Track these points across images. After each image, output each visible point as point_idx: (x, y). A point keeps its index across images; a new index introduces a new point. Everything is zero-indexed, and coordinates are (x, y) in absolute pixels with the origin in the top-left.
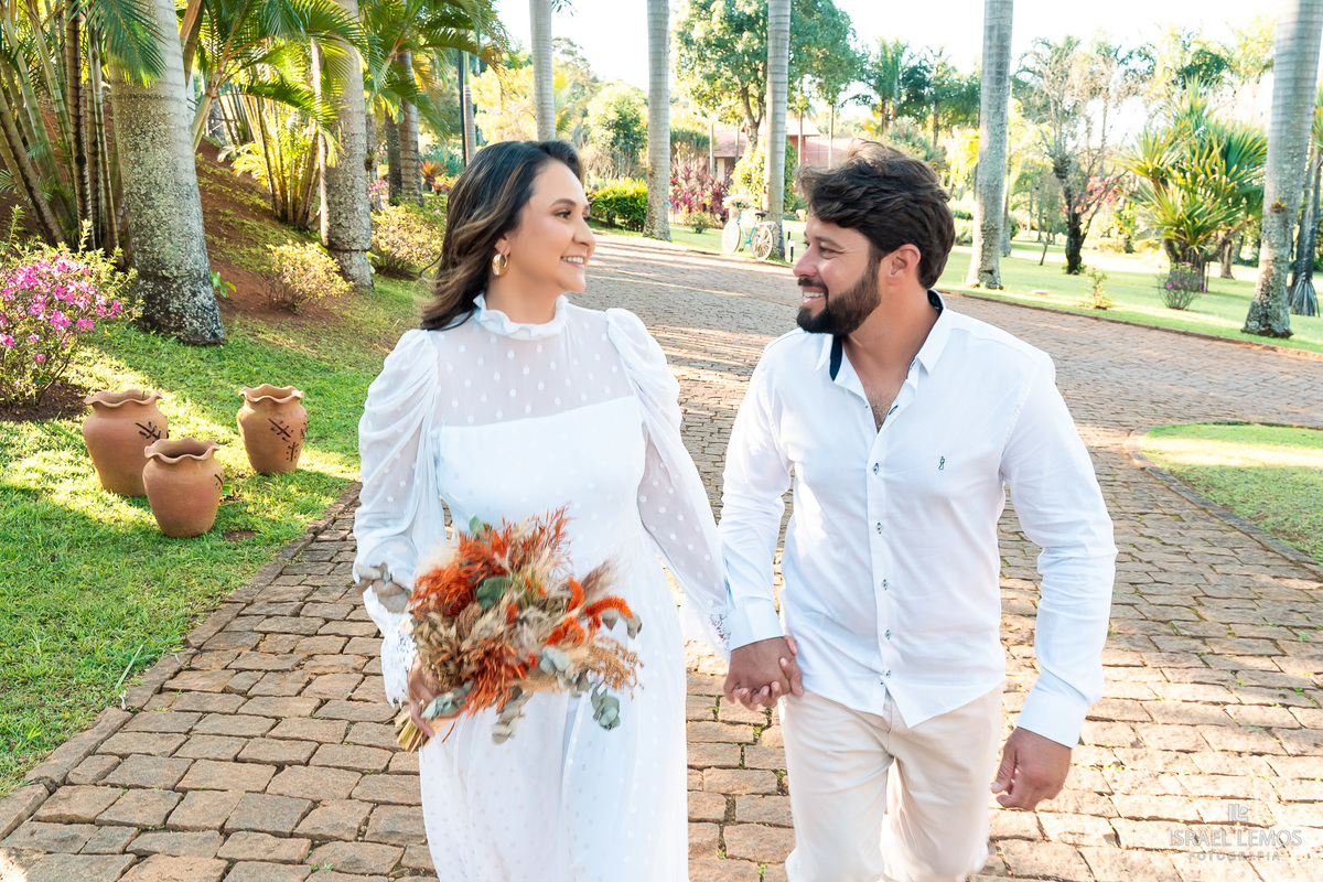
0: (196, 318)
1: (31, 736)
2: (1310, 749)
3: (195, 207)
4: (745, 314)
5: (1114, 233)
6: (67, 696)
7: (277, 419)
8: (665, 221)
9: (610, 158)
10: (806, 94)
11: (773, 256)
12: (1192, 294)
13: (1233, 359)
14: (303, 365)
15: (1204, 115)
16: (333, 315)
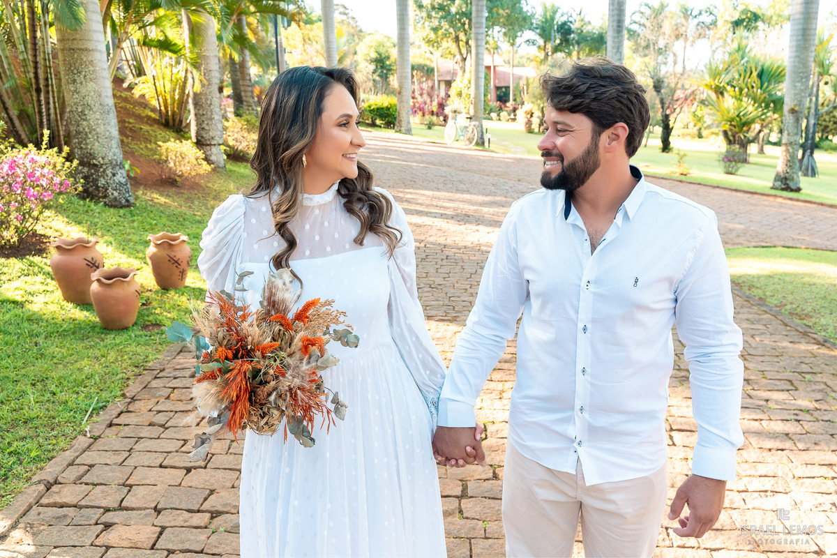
0: (116, 190)
1: (33, 454)
2: (812, 446)
3: (113, 120)
4: (461, 182)
5: (691, 125)
6: (53, 429)
7: (172, 254)
8: (409, 122)
9: (372, 82)
10: (496, 39)
11: (477, 144)
12: (739, 165)
13: (765, 205)
14: (184, 219)
15: (747, 51)
16: (201, 186)
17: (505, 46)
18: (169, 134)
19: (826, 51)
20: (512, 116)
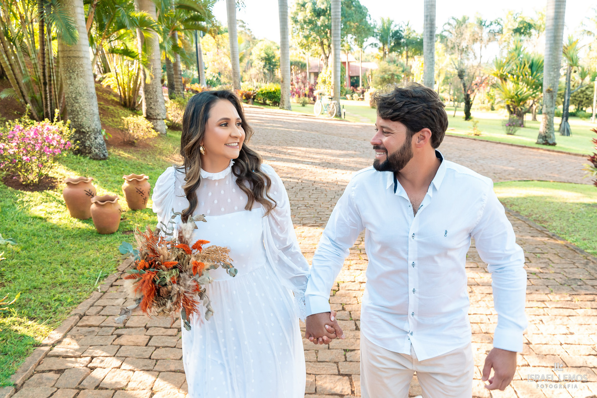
0: (97, 148)
1: (69, 300)
3: (95, 102)
4: (325, 141)
5: (486, 101)
6: (77, 288)
7: (139, 188)
8: (289, 102)
9: (263, 74)
10: (349, 43)
11: (336, 116)
12: (516, 128)
13: (531, 155)
14: (142, 167)
15: (522, 50)
16: (150, 146)
17: (356, 48)
18: (127, 111)
19: (574, 50)
20: (361, 97)
